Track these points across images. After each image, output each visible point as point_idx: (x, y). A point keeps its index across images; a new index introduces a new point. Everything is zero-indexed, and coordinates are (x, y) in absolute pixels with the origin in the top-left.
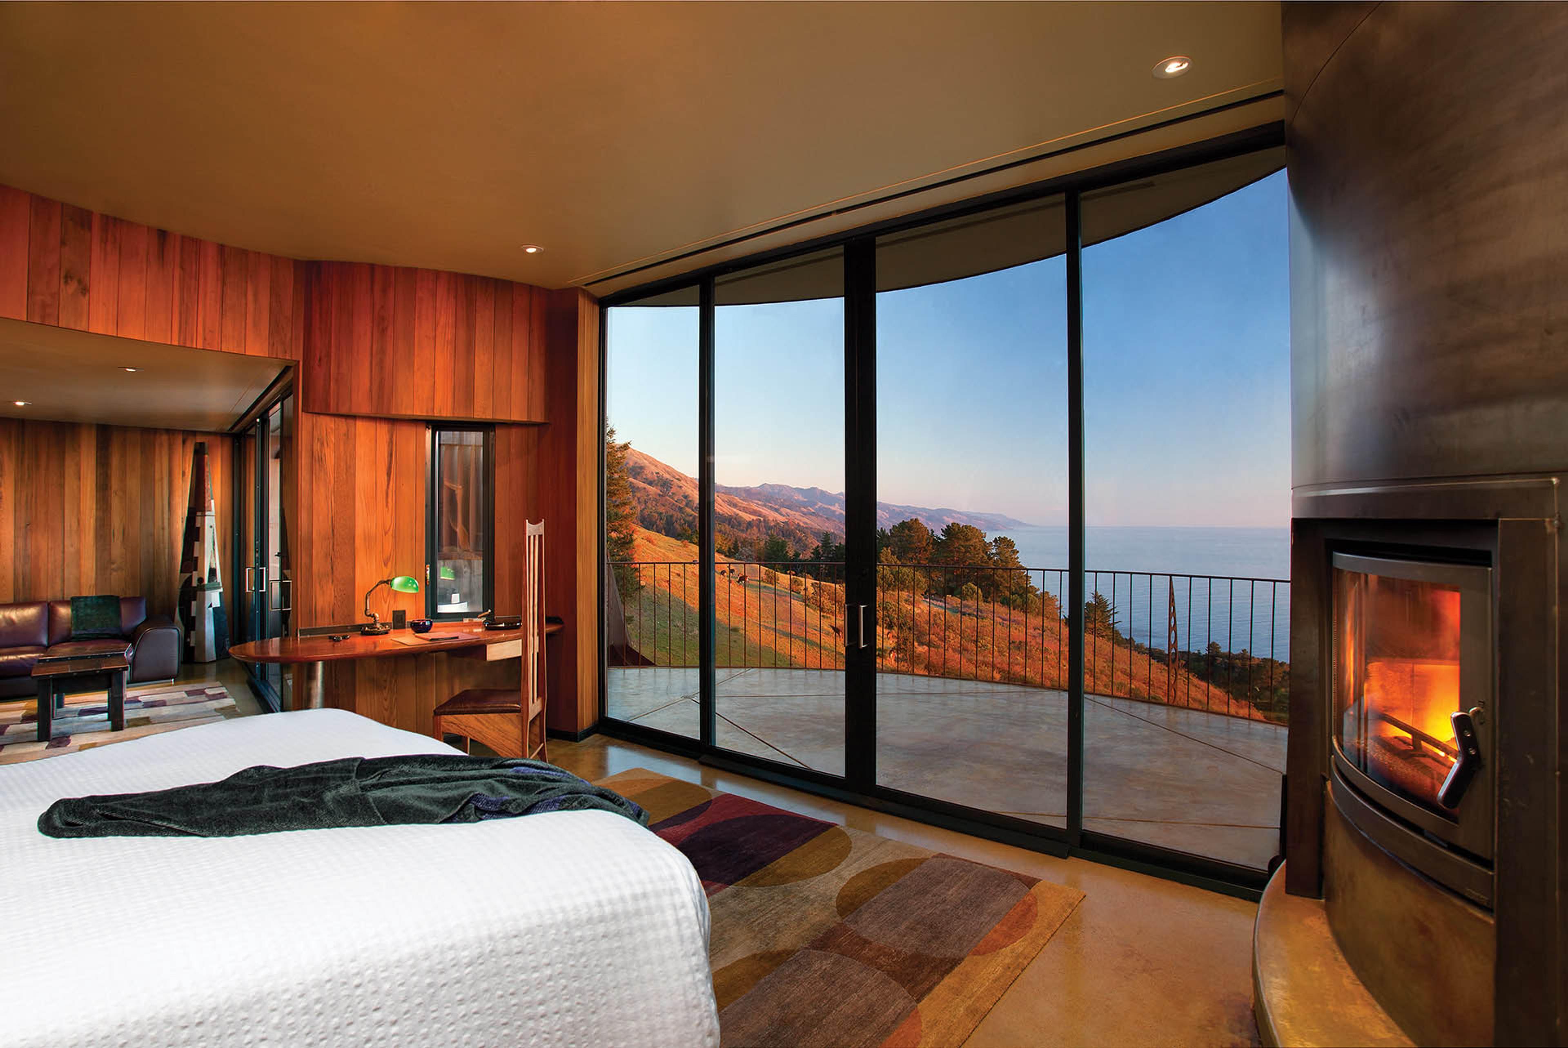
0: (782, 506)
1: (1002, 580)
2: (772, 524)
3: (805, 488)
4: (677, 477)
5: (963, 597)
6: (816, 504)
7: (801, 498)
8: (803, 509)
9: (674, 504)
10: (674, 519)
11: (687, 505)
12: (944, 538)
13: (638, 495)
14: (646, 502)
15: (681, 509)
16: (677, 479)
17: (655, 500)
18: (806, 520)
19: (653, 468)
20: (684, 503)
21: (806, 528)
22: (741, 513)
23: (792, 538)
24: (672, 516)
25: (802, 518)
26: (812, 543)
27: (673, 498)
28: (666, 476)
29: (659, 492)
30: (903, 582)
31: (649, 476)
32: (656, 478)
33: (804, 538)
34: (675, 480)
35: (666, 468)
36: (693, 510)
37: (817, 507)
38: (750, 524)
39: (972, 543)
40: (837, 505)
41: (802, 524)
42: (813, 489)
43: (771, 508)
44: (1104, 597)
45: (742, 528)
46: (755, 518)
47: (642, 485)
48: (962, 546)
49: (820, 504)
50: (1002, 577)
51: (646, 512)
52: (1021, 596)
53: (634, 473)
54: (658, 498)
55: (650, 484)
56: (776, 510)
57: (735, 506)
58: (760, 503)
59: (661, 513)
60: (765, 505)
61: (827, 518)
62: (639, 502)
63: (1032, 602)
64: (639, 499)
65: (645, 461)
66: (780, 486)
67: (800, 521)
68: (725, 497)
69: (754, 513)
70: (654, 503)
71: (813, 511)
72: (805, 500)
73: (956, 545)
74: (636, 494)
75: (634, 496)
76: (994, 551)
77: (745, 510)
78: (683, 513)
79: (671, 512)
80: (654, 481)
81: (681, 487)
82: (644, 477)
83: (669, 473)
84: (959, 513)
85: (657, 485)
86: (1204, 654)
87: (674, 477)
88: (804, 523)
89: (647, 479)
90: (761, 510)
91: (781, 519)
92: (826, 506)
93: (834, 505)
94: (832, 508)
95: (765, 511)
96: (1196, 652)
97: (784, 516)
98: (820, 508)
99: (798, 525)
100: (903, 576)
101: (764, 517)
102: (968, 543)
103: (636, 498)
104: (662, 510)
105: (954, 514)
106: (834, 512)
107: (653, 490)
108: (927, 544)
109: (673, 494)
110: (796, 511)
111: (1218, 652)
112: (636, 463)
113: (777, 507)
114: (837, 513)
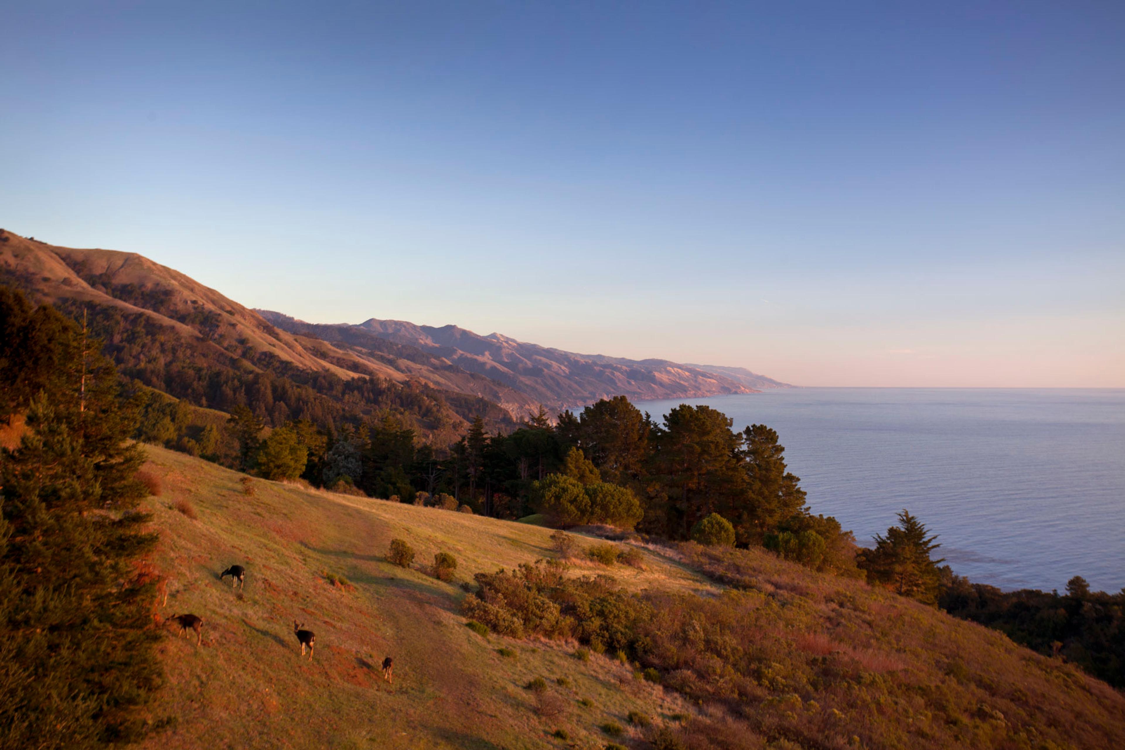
0: (400, 355)
1: (760, 499)
2: (384, 385)
3: (437, 326)
4: (229, 308)
5: (705, 539)
6: (454, 351)
7: (429, 342)
8: (433, 360)
9: (222, 354)
10: (223, 378)
11: (244, 355)
12: (666, 429)
13: (162, 338)
14: (174, 350)
15: (234, 362)
16: (228, 312)
17: (190, 346)
18: (437, 378)
19: (186, 294)
20: (239, 351)
21: (439, 391)
22: (334, 369)
23: (416, 407)
24: (218, 374)
25: (431, 376)
26: (448, 416)
27: (219, 343)
28: (210, 306)
29: (197, 333)
30: (604, 507)
31: (181, 306)
32: (193, 311)
33: (435, 409)
34: (224, 314)
35: (211, 295)
36: (254, 364)
37: (455, 357)
38: (349, 386)
39: (710, 438)
40: (487, 353)
41: (431, 385)
42: (450, 328)
43: (382, 359)
44: (918, 520)
45: (334, 393)
46: (356, 375)
47: (167, 321)
48: (697, 444)
49: (461, 352)
50: (761, 494)
51: (176, 367)
52: (796, 532)
53: (153, 302)
54: (195, 343)
55: (182, 319)
56: (391, 363)
57: (324, 356)
58: (364, 350)
59: (200, 370)
60: (372, 355)
61: (472, 375)
62: (163, 351)
63: (814, 544)
64: (162, 345)
65: (173, 282)
66: (396, 323)
67: (429, 379)
68: (309, 342)
69: (355, 367)
70: (189, 352)
71: (449, 363)
72: (437, 345)
73: (687, 441)
74: (157, 336)
75: (154, 341)
76: (744, 448)
77: (340, 362)
78: (239, 370)
79: (217, 368)
80: (189, 314)
81: (234, 325)
82: (171, 308)
83: (214, 302)
84: (679, 366)
85: (193, 322)
86: (1064, 595)
87: (222, 308)
88: (437, 383)
89: (177, 312)
90: (366, 362)
91: (398, 376)
92: (469, 356)
93: (483, 355)
94: (480, 358)
95: (373, 365)
96: (1052, 593)
97: (402, 371)
98: (462, 359)
99: (426, 386)
100: (605, 497)
101: (371, 373)
102: (705, 439)
103: (158, 344)
104: (202, 363)
105: (669, 368)
106: (484, 364)
107: (186, 330)
108: (640, 439)
109: (221, 336)
110: (423, 363)
111: (1085, 593)
112: (158, 284)
113: (391, 356)
114: (488, 367)
